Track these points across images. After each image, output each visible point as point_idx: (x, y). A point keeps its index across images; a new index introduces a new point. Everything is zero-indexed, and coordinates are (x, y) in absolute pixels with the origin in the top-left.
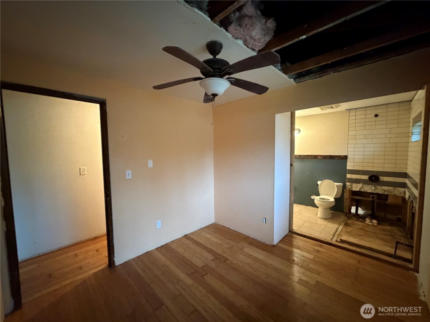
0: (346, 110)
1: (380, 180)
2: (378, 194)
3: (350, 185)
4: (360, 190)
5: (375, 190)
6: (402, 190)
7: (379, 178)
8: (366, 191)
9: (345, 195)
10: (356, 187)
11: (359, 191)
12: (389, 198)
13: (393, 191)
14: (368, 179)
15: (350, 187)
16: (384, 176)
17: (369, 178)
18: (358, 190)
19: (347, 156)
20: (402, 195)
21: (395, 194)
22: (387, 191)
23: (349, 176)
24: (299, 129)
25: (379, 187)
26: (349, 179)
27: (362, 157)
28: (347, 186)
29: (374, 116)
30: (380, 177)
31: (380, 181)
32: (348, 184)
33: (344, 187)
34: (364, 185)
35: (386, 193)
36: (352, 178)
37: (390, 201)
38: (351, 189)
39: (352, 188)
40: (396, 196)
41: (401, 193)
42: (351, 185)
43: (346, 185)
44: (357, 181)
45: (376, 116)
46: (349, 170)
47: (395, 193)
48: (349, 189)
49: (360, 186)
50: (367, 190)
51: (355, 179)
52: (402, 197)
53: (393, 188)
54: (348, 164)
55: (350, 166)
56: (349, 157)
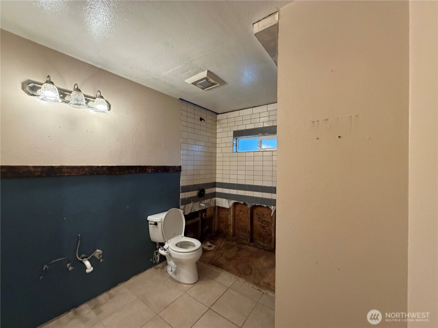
1: (205, 193)
10: (188, 209)
14: (197, 195)
17: (199, 193)
18: (189, 212)
21: (211, 206)
23: (182, 196)
24: (107, 102)
26: (182, 199)
29: (199, 119)
30: (205, 190)
36: (186, 197)
39: (185, 213)
42: (184, 208)
46: (182, 187)
49: (191, 206)
50: (196, 209)
53: (210, 199)
54: (182, 178)
55: (183, 182)
56: (183, 168)
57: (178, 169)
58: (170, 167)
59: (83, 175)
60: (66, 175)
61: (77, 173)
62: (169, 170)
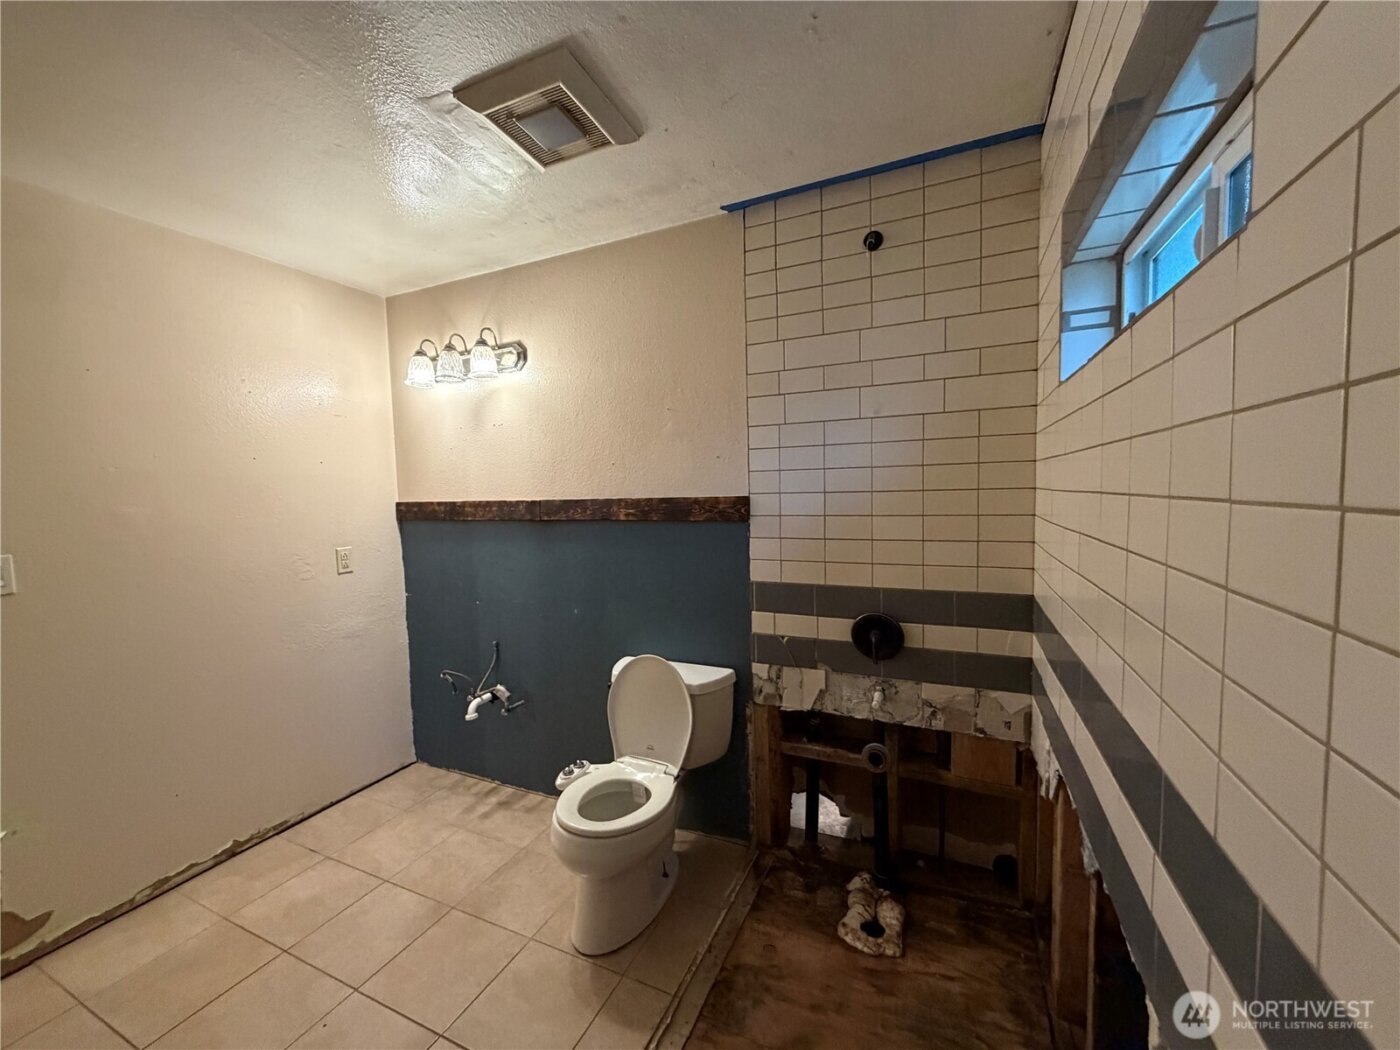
0: (730, 208)
1: (908, 644)
2: (901, 729)
3: (770, 679)
4: (818, 707)
5: (889, 707)
6: (1014, 702)
7: (900, 636)
8: (846, 714)
9: (750, 738)
10: (801, 690)
11: (812, 713)
12: (957, 752)
13: (971, 710)
14: (848, 638)
15: (769, 689)
16: (924, 623)
17: (859, 631)
18: (807, 706)
19: (745, 501)
20: (1017, 735)
21: (982, 731)
22: (943, 710)
23: (762, 622)
24: (520, 344)
25: (905, 687)
26: (763, 639)
27: (815, 504)
28: (756, 683)
29: (861, 247)
30: (907, 627)
31: (911, 649)
32: (760, 669)
33: (742, 687)
34: (836, 678)
35: (938, 724)
36: (779, 632)
37: (960, 770)
38: (777, 704)
39: (781, 698)
40: (989, 739)
41: (1008, 725)
42: (774, 676)
43: (751, 674)
44: (802, 653)
45: (874, 241)
46: (762, 585)
47: (980, 724)
48: (768, 703)
49: (816, 678)
50: (851, 706)
51: (792, 640)
52: (1018, 743)
53: (971, 690)
54: (756, 548)
55: (765, 564)
56: (757, 506)
57: (736, 512)
58: (696, 501)
59: (490, 520)
60: (470, 519)
61: (483, 516)
62: (689, 512)
